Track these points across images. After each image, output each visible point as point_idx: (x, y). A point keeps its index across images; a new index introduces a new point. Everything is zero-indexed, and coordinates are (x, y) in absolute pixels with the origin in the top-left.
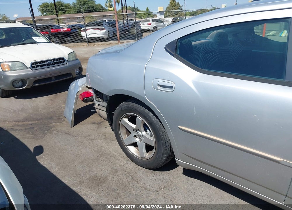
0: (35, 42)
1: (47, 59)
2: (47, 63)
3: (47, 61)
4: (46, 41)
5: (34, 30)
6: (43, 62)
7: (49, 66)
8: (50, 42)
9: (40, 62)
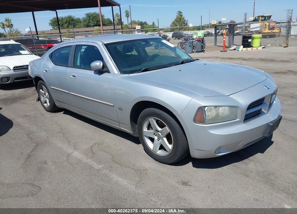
0: (21, 54)
1: (25, 65)
2: (24, 67)
3: (24, 66)
4: (29, 54)
5: (22, 46)
6: (22, 66)
7: (25, 69)
8: (32, 54)
9: (19, 67)
